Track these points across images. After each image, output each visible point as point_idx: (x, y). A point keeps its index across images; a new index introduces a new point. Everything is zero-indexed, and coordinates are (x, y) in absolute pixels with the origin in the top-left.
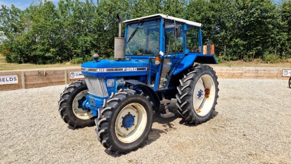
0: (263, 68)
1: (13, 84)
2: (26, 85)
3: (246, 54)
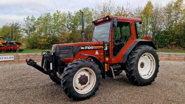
0: (174, 53)
2: (19, 61)
3: (169, 43)
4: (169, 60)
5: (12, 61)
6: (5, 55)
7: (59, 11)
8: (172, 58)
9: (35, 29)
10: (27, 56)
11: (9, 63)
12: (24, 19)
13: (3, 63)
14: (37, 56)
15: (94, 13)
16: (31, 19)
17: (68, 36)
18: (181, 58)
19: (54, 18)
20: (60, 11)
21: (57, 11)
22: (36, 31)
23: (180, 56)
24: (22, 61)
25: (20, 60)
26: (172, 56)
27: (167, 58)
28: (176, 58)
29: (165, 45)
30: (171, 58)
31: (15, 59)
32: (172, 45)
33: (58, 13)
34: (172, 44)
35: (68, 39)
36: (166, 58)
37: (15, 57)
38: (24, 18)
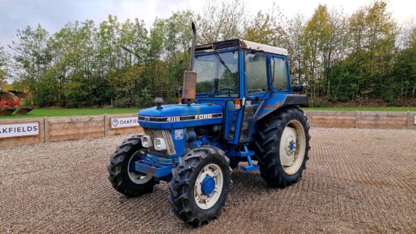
0: (385, 113)
1: (31, 136)
2: (51, 137)
3: (359, 93)
4: (376, 126)
5: (35, 136)
6: (16, 123)
7: (113, 18)
8: (382, 122)
9: (49, 58)
10: (69, 123)
11: (27, 143)
12: (18, 33)
13: (12, 143)
14: (94, 124)
15: (200, 25)
16: (36, 33)
17: (138, 77)
18: (401, 123)
19: (102, 34)
20: (116, 17)
21: (110, 17)
22: (52, 63)
23: (398, 118)
24: (57, 136)
25: (53, 133)
26: (382, 118)
27: (373, 122)
28: (390, 122)
29: (351, 97)
30: (379, 122)
31: (42, 132)
32: (364, 96)
33: (111, 21)
34: (364, 94)
35: (136, 82)
36: (370, 122)
37: (42, 126)
38: (19, 31)
